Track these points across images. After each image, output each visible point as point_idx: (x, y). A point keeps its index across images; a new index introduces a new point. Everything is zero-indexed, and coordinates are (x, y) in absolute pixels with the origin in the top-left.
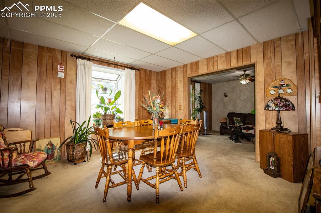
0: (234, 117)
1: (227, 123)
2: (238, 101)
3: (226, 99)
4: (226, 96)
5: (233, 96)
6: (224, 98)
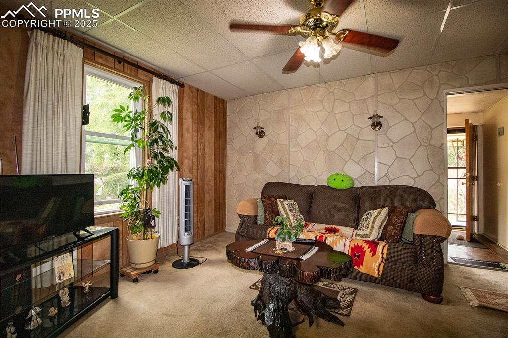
0: (278, 200)
1: (259, 217)
2: (291, 150)
3: (261, 143)
4: (261, 134)
5: (279, 134)
6: (255, 141)
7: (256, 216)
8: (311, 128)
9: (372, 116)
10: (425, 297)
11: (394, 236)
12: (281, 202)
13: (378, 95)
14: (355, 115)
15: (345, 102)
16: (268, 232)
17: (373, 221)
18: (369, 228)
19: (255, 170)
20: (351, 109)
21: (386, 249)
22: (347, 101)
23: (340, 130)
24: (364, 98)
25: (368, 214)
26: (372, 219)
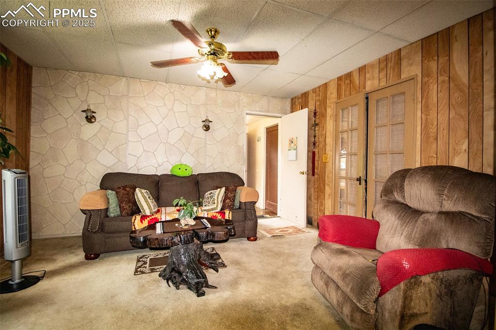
0: (137, 190)
1: (111, 210)
2: (129, 139)
3: (89, 130)
4: (90, 119)
5: (115, 122)
6: (81, 126)
7: (107, 210)
8: (151, 121)
9: (205, 120)
10: (249, 239)
11: (231, 206)
12: (140, 191)
13: (208, 105)
14: (191, 117)
15: (183, 104)
16: (133, 221)
17: (218, 198)
18: (216, 203)
19: (81, 159)
20: (188, 111)
21: (231, 214)
22: (185, 103)
23: (178, 127)
24: (197, 104)
25: (211, 193)
26: (216, 196)
